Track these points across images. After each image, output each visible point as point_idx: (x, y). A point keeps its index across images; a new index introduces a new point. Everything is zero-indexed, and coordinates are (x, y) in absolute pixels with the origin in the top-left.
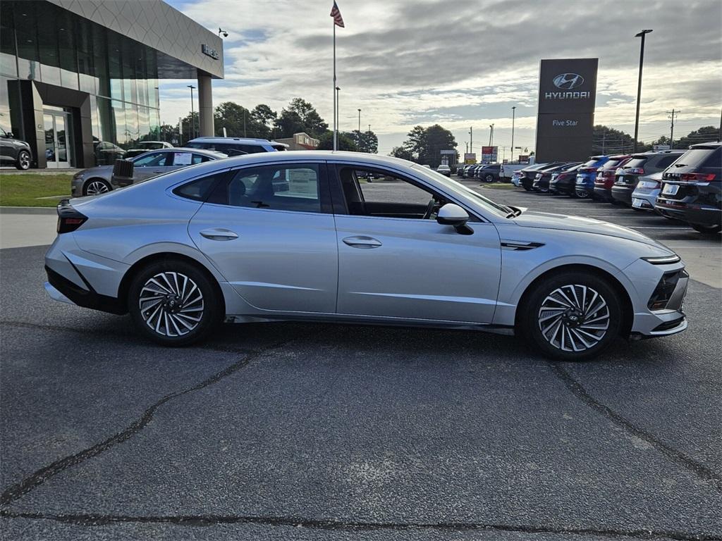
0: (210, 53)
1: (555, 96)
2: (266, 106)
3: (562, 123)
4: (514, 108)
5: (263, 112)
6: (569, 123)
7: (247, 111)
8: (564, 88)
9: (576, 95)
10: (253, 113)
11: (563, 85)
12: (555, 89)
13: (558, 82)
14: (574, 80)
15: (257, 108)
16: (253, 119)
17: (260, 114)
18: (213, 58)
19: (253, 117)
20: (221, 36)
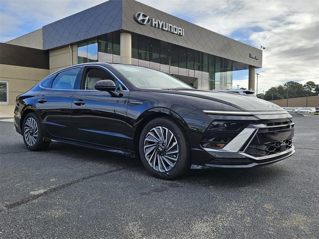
0: (254, 57)
2: (312, 82)
5: (310, 85)
7: (301, 85)
10: (305, 86)
15: (307, 83)
16: (304, 88)
17: (308, 86)
18: (256, 59)
19: (305, 88)
20: (262, 49)
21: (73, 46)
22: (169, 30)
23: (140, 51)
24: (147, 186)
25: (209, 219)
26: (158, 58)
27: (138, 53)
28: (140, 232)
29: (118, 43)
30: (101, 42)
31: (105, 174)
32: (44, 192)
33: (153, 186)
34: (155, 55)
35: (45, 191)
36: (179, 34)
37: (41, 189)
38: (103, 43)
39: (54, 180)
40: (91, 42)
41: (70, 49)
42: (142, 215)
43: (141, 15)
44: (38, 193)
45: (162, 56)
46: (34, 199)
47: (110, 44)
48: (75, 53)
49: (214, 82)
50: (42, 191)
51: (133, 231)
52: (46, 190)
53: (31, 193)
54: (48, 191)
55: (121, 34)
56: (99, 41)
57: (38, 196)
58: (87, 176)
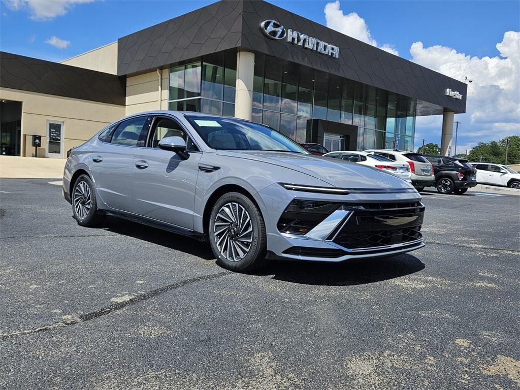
0: (453, 94)
20: (467, 83)
21: (163, 70)
22: (315, 49)
23: (267, 81)
24: (279, 299)
25: (372, 356)
26: (295, 93)
27: (264, 83)
28: (271, 367)
29: (234, 67)
30: (206, 66)
31: (215, 277)
32: (131, 300)
33: (287, 300)
34: (291, 88)
35: (131, 298)
36: (330, 55)
37: (126, 294)
38: (210, 67)
39: (142, 282)
40: (190, 66)
41: (159, 75)
42: (274, 343)
43: (272, 24)
44: (121, 301)
45: (301, 89)
46: (117, 309)
47: (220, 70)
48: (165, 82)
49: (385, 133)
50: (127, 298)
51: (261, 365)
52: (134, 297)
53: (112, 300)
54: (135, 298)
55: (238, 54)
56: (204, 63)
57: (123, 305)
58: (189, 279)
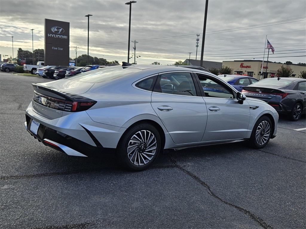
1: (52, 36)
3: (56, 49)
4: (13, 37)
6: (59, 49)
8: (56, 33)
9: (62, 37)
11: (55, 32)
12: (52, 33)
13: (54, 29)
14: (61, 30)
